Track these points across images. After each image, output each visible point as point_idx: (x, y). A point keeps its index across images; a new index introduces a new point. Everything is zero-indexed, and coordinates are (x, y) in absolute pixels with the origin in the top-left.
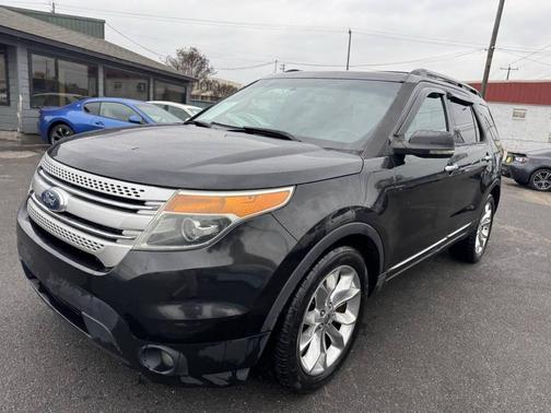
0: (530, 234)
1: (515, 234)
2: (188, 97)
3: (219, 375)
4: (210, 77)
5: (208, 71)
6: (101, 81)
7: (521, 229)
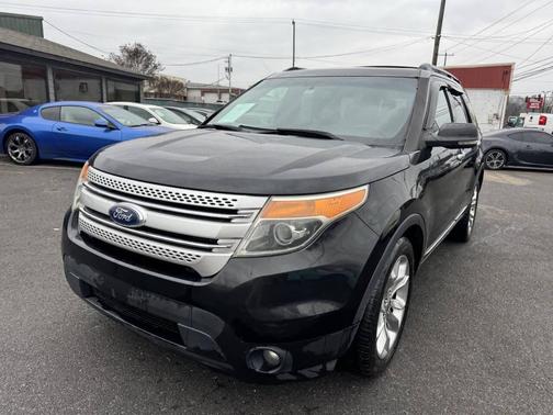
0: (501, 211)
1: (489, 213)
2: (142, 96)
3: (313, 369)
4: (158, 73)
5: (155, 67)
6: (51, 84)
7: (492, 207)
